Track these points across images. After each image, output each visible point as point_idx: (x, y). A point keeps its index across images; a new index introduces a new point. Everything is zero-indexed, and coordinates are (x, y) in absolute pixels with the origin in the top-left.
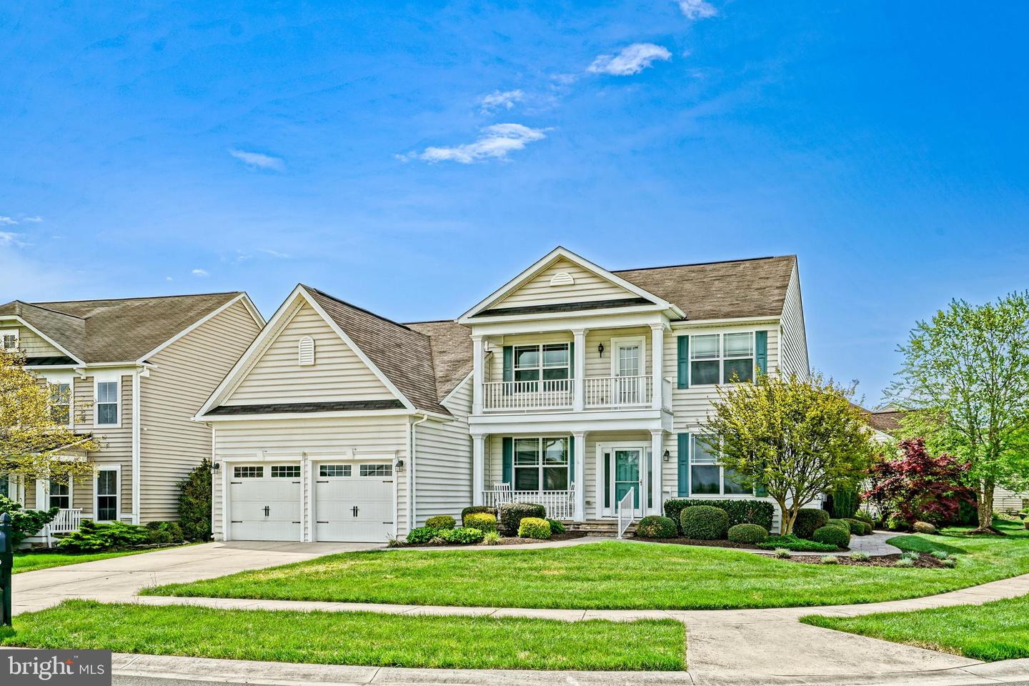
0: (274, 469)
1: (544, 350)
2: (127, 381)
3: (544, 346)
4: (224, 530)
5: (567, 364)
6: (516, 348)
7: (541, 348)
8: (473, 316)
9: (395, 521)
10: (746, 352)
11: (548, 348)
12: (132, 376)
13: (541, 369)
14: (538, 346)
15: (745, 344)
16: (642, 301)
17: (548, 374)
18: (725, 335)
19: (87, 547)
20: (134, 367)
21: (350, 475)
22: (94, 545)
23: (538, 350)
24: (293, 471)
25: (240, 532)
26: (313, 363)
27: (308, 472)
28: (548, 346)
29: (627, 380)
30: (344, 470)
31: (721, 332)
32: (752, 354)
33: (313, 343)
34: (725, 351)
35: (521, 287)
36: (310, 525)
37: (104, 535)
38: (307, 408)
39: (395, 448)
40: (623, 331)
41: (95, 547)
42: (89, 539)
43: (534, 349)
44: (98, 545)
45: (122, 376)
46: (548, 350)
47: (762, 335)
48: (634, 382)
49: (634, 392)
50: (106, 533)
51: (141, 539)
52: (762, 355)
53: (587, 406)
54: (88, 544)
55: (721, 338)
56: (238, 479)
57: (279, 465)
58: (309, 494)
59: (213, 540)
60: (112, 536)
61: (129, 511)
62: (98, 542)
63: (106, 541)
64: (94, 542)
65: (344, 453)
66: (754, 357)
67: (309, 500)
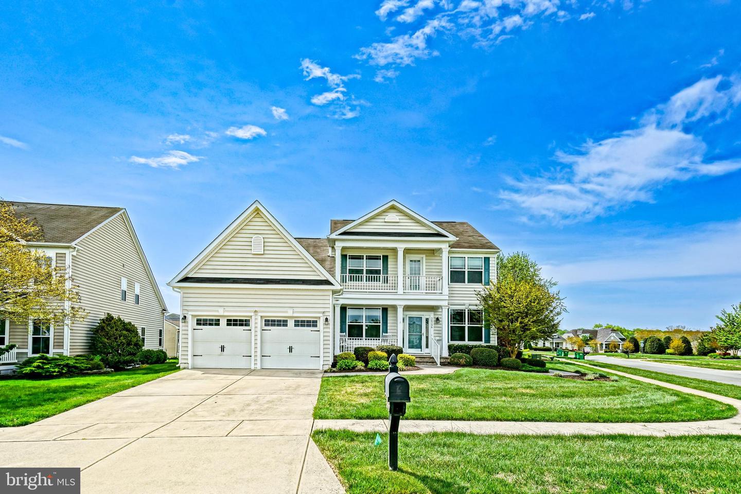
0: (228, 320)
1: (366, 259)
2: (61, 257)
3: (366, 256)
4: (190, 361)
5: (380, 267)
6: (349, 256)
7: (365, 258)
8: (339, 235)
9: (322, 355)
10: (479, 267)
11: (369, 258)
12: (65, 254)
13: (365, 269)
14: (363, 256)
15: (479, 264)
16: (439, 235)
17: (370, 272)
18: (468, 258)
19: (48, 374)
20: (68, 247)
21: (287, 326)
22: (55, 372)
23: (363, 259)
24: (244, 323)
25: (199, 362)
26: (262, 253)
27: (256, 323)
28: (369, 256)
29: (417, 278)
30: (283, 323)
31: (466, 256)
32: (482, 269)
33: (263, 240)
34: (468, 266)
35: (367, 221)
36: (259, 358)
37: (60, 365)
38: (258, 282)
39: (322, 310)
40: (420, 251)
41: (55, 374)
42: (48, 368)
43: (360, 258)
44: (57, 372)
45: (57, 253)
46: (369, 259)
47: (487, 260)
48: (419, 279)
49: (419, 285)
50: (62, 363)
51: (86, 367)
52: (487, 269)
53: (405, 291)
54: (47, 372)
55: (466, 259)
56: (199, 327)
57: (232, 318)
58: (259, 338)
59: (179, 368)
60: (67, 365)
61: (61, 347)
62: (57, 370)
63: (62, 369)
64: (53, 370)
65: (286, 312)
66: (483, 270)
67: (259, 342)
